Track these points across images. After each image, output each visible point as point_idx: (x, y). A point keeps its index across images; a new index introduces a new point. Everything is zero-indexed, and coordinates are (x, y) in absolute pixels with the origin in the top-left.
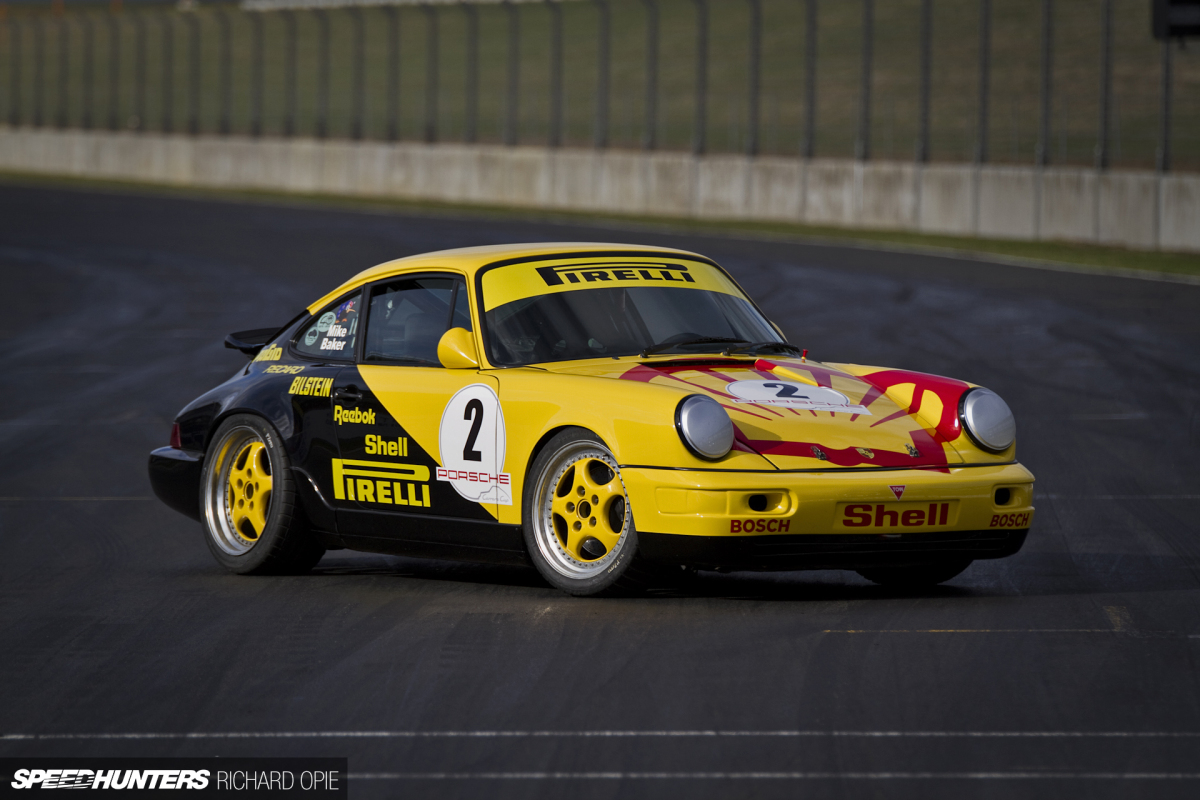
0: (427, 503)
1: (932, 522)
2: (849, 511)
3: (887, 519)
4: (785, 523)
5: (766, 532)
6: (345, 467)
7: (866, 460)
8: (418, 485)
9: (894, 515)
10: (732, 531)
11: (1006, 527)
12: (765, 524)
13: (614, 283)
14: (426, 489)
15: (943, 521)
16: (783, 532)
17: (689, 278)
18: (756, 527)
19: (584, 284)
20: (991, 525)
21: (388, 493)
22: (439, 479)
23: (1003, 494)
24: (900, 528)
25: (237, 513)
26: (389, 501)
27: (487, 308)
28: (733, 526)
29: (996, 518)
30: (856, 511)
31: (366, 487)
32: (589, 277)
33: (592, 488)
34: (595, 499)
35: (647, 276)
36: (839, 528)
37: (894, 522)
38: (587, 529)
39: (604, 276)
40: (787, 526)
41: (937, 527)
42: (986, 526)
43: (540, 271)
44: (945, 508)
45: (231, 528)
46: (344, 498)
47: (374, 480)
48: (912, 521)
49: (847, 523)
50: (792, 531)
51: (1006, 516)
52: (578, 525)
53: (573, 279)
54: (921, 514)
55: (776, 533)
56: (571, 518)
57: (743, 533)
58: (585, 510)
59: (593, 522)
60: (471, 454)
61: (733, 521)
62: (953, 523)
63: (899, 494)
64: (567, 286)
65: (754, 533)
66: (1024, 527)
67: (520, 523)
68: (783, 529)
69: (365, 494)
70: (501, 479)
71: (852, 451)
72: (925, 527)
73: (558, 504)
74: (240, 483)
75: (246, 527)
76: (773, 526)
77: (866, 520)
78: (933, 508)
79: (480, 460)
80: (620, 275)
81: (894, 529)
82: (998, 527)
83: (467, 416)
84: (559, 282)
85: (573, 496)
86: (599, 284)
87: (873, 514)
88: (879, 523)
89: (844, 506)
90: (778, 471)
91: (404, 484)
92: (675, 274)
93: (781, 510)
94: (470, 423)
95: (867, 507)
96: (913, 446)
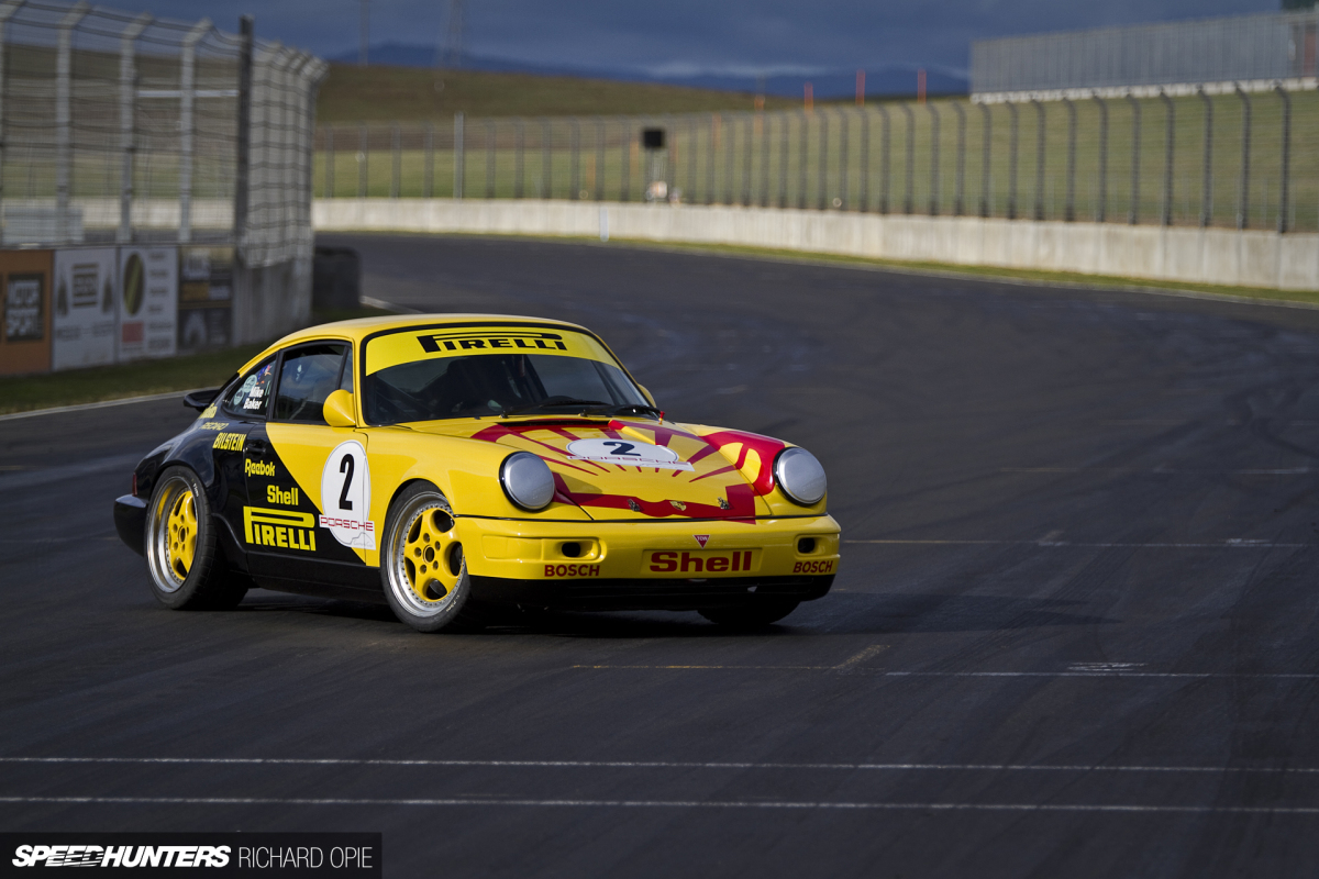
0: (314, 549)
1: (735, 567)
2: (656, 557)
3: (692, 565)
4: (595, 568)
5: (578, 576)
6: (254, 514)
7: (678, 511)
8: (307, 530)
9: (699, 562)
10: (546, 575)
11: (809, 573)
12: (577, 569)
13: (489, 350)
14: (312, 534)
15: (747, 567)
16: (594, 576)
17: (561, 346)
18: (568, 571)
19: (460, 352)
20: (795, 571)
21: (285, 537)
22: (322, 525)
23: (807, 543)
24: (705, 573)
25: (174, 554)
26: (285, 545)
27: (369, 372)
28: (547, 570)
29: (799, 565)
30: (662, 557)
31: (268, 532)
32: (465, 345)
33: (435, 535)
34: (438, 544)
35: (520, 344)
36: (646, 572)
37: (699, 568)
38: (431, 573)
39: (480, 344)
40: (597, 571)
41: (741, 572)
42: (789, 572)
43: (421, 339)
44: (748, 555)
45: (169, 568)
46: (252, 542)
47: (274, 526)
48: (716, 567)
49: (654, 568)
50: (602, 575)
51: (808, 563)
52: (424, 569)
53: (450, 346)
54: (725, 561)
55: (587, 577)
56: (418, 562)
57: (556, 577)
58: (430, 554)
59: (436, 565)
60: (345, 504)
61: (547, 566)
62: (756, 569)
63: (703, 543)
64: (444, 353)
65: (566, 577)
66: (827, 573)
67: (378, 565)
68: (594, 573)
69: (268, 539)
70: (367, 526)
71: (666, 503)
72: (729, 573)
73: (409, 549)
74: (175, 527)
75: (179, 566)
76: (584, 570)
77: (672, 566)
78: (736, 556)
79: (351, 509)
80: (495, 344)
81: (699, 574)
82: (801, 573)
83: (342, 470)
84: (437, 349)
85: (420, 543)
86: (474, 351)
87: (679, 560)
88: (685, 568)
89: (650, 555)
90: (593, 521)
91: (296, 529)
92: (549, 342)
93: (592, 556)
94: (344, 475)
95: (672, 554)
96: (725, 498)
